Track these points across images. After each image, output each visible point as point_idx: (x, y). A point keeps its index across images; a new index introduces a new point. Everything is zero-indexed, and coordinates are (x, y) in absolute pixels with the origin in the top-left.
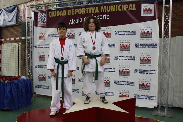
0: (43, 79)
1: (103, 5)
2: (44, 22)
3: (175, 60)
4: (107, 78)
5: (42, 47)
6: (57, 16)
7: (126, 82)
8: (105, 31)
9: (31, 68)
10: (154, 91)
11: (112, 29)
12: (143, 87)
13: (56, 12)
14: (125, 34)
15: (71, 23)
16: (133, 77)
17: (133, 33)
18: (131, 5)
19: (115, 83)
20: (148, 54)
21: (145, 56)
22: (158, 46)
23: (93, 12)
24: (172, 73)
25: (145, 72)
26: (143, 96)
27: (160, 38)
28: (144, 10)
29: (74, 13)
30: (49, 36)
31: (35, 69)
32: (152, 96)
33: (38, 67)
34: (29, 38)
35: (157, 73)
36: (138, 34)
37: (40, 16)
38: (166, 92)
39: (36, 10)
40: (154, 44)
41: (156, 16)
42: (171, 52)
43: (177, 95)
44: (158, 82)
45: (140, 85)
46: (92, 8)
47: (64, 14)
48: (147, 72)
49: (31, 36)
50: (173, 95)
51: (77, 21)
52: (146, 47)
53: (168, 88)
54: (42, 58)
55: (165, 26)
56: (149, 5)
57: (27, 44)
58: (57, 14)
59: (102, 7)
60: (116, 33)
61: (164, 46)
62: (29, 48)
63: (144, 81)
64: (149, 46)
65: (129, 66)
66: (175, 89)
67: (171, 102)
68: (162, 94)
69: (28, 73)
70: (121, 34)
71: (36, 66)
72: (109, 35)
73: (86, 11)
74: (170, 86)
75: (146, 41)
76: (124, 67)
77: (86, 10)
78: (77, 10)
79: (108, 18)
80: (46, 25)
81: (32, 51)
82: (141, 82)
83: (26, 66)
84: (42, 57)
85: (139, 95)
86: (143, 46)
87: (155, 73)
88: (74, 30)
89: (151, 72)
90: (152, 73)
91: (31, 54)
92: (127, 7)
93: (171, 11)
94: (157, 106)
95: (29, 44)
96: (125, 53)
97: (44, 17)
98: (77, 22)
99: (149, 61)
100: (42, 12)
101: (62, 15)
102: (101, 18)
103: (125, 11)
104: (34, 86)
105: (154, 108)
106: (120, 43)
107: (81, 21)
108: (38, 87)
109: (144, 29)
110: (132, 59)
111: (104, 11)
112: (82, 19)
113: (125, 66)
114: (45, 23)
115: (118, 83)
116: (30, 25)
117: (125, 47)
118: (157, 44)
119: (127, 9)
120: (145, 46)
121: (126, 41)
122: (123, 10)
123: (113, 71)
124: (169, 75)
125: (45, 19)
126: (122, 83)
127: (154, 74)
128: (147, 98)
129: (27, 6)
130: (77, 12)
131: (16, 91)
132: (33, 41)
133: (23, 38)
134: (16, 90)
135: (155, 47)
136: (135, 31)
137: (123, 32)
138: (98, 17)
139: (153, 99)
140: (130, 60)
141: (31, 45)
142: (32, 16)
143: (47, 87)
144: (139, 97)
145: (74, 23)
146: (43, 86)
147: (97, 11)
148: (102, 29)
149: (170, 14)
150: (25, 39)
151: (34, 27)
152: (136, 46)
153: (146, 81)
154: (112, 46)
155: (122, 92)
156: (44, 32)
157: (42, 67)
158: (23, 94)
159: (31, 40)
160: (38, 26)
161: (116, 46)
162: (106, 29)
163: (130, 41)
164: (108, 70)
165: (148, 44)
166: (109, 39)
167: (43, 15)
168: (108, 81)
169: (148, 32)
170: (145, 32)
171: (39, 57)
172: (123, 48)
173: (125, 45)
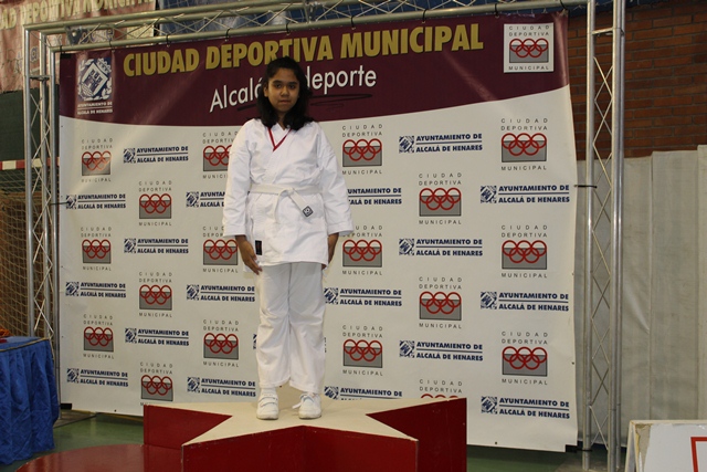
0: (103, 341)
1: (350, 29)
2: (105, 97)
3: (650, 251)
4: (369, 330)
5: (96, 204)
7: (447, 345)
8: (358, 134)
9: (47, 297)
10: (561, 381)
11: (388, 129)
12: (518, 363)
13: (153, 55)
14: (441, 146)
15: (219, 102)
16: (475, 325)
17: (470, 144)
18: (461, 29)
19: (405, 350)
20: (532, 230)
21: (520, 235)
22: (573, 194)
23: (309, 57)
24: (641, 300)
25: (525, 304)
26: (517, 401)
27: (578, 159)
28: (515, 50)
31: (65, 301)
32: (555, 403)
33: (80, 291)
34: (37, 163)
35: (571, 303)
36: (492, 147)
37: (84, 72)
39: (70, 47)
40: (554, 188)
41: (562, 73)
43: (666, 395)
44: (577, 341)
45: (504, 357)
46: (305, 40)
47: (188, 63)
48: (531, 304)
49: (48, 157)
50: (648, 398)
51: (243, 93)
52: (525, 200)
54: (96, 252)
55: (596, 109)
56: (536, 26)
57: (29, 192)
58: (160, 64)
59: (346, 37)
60: (405, 146)
61: (594, 193)
62: (38, 209)
63: (520, 342)
65: (460, 280)
66: (654, 371)
68: (594, 390)
69: (36, 316)
70: (424, 146)
71: (70, 289)
72: (375, 153)
73: (279, 53)
74: (630, 361)
75: (524, 174)
76: (439, 283)
77: (281, 48)
78: (243, 47)
79: (370, 81)
80: (111, 111)
82: (507, 345)
83: (24, 291)
84: (96, 250)
85: (502, 400)
86: (514, 194)
87: (562, 304)
90: (550, 308)
91: (50, 237)
92: (447, 38)
94: (575, 444)
95: (39, 189)
96: (441, 227)
97: (102, 76)
98: (246, 99)
99: (539, 255)
100: (94, 54)
101: (182, 70)
102: (342, 81)
103: (438, 52)
104: (64, 375)
105: (564, 450)
106: (420, 183)
108: (80, 378)
109: (514, 128)
110: (470, 248)
111: (352, 55)
113: (443, 279)
114: (110, 103)
115: (416, 352)
116: (42, 110)
117: (440, 203)
118: (567, 187)
119: (448, 45)
120: (519, 197)
121: (443, 175)
122: (428, 48)
125: (109, 84)
126: (432, 350)
127: (559, 308)
128: (537, 411)
129: (30, 30)
130: (243, 55)
132: (57, 179)
133: (9, 165)
135: (559, 199)
136: (480, 136)
137: (433, 138)
138: (330, 77)
139: (560, 415)
140: (464, 253)
141: (48, 196)
142: (50, 72)
143: (117, 379)
144: (504, 408)
145: (233, 104)
146: (102, 373)
147: (325, 54)
148: (347, 128)
149: (614, 67)
150: (21, 169)
151: (61, 117)
152: (486, 196)
153: (528, 339)
154: (390, 197)
155: (434, 386)
156: (102, 140)
157: (97, 292)
158: (20, 403)
159: (48, 173)
160: (79, 113)
161: (403, 196)
162: (361, 127)
163: (459, 175)
164: (373, 300)
165: (531, 188)
166: (374, 168)
167: (100, 67)
168: (374, 345)
169: (531, 138)
170: (520, 139)
171: (83, 247)
172: (434, 204)
173: (442, 193)
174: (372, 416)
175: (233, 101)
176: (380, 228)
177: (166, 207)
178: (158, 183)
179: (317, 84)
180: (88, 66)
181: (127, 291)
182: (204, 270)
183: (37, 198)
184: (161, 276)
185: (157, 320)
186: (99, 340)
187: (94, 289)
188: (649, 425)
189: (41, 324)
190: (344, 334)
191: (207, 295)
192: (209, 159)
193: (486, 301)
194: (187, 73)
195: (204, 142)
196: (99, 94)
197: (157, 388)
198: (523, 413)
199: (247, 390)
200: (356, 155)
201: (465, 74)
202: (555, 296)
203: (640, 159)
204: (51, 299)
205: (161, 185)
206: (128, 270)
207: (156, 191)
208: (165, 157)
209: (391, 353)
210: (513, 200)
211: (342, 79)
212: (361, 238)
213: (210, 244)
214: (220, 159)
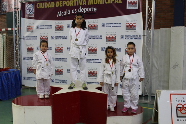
2: (32, 13)
3: (159, 51)
4: (94, 69)
5: (30, 38)
6: (45, 7)
8: (92, 23)
11: (99, 21)
13: (44, 3)
14: (111, 26)
15: (59, 15)
17: (118, 26)
22: (142, 37)
23: (81, 4)
24: (157, 63)
27: (143, 29)
28: (129, 4)
29: (62, 5)
30: (37, 27)
31: (23, 61)
33: (26, 59)
34: (16, 29)
39: (24, 1)
40: (138, 36)
41: (140, 9)
43: (162, 84)
46: (80, 0)
47: (52, 5)
49: (19, 27)
50: (157, 85)
51: (65, 13)
52: (131, 39)
54: (30, 50)
55: (148, 18)
57: (14, 35)
58: (45, 5)
60: (103, 26)
61: (147, 37)
62: (16, 40)
64: (134, 38)
66: (159, 78)
68: (146, 83)
69: (16, 65)
70: (107, 26)
71: (24, 58)
72: (96, 27)
73: (74, 4)
75: (131, 33)
77: (74, 2)
78: (65, 2)
79: (95, 10)
80: (34, 17)
81: (20, 43)
83: (14, 59)
84: (30, 49)
86: (128, 37)
88: (62, 22)
91: (19, 46)
93: (154, 5)
94: (141, 95)
95: (16, 35)
97: (31, 8)
98: (66, 14)
100: (29, 3)
101: (50, 7)
103: (111, 4)
104: (23, 78)
106: (107, 34)
107: (69, 13)
108: (26, 79)
109: (129, 22)
111: (91, 4)
112: (70, 11)
114: (33, 15)
116: (17, 16)
117: (111, 39)
118: (141, 36)
119: (113, 2)
121: (112, 33)
122: (109, 3)
123: (100, 62)
125: (33, 10)
130: (65, 4)
131: (6, 82)
132: (21, 33)
133: (9, 29)
134: (6, 80)
135: (139, 39)
136: (121, 24)
137: (110, 24)
138: (85, 9)
141: (19, 36)
142: (19, 7)
146: (32, 78)
147: (84, 4)
148: (90, 21)
149: (152, 8)
150: (12, 30)
151: (22, 18)
152: (122, 38)
154: (99, 38)
156: (31, 23)
158: (13, 84)
159: (19, 31)
160: (26, 17)
161: (102, 37)
162: (93, 21)
163: (116, 33)
164: (95, 62)
165: (132, 36)
166: (96, 31)
167: (31, 6)
168: (95, 72)
169: (133, 24)
170: (130, 24)
171: (27, 48)
173: (112, 37)
174: (96, 88)
175: (63, 14)
176: (97, 45)
177: (46, 39)
178: (45, 34)
179: (82, 11)
180: (28, 6)
182: (55, 54)
183: (16, 37)
186: (31, 70)
188: (161, 91)
189: (17, 66)
190: (88, 69)
191: (56, 60)
192: (57, 28)
194: (51, 8)
195: (56, 24)
196: (31, 12)
199: (65, 82)
200: (91, 28)
201: (117, 9)
203: (157, 30)
204: (20, 61)
207: (44, 36)
208: (46, 27)
210: (128, 39)
211: (88, 10)
212: (92, 47)
213: (57, 48)
214: (59, 28)
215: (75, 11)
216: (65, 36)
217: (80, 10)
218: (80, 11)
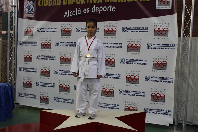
0: (29, 85)
2: (32, 13)
3: (196, 66)
4: (110, 86)
5: (28, 44)
6: (49, 5)
7: (134, 92)
8: (109, 26)
9: (13, 71)
10: (169, 104)
11: (119, 25)
12: (156, 98)
14: (135, 31)
15: (67, 15)
16: (143, 86)
17: (144, 30)
19: (121, 92)
20: (162, 57)
21: (159, 59)
22: (176, 47)
23: (95, 2)
24: (193, 82)
25: (159, 80)
26: (155, 109)
27: (178, 37)
28: (160, 2)
29: (71, 2)
31: (18, 73)
32: (167, 111)
33: (23, 70)
34: (11, 32)
35: (174, 81)
36: (151, 32)
37: (26, 5)
38: (184, 106)
40: (170, 45)
41: (174, 9)
42: (192, 56)
44: (175, 93)
45: (151, 96)
47: (58, 3)
48: (161, 80)
49: (15, 30)
50: (193, 110)
51: (74, 12)
52: (161, 48)
53: (187, 101)
54: (28, 59)
55: (185, 22)
57: (9, 40)
58: (49, 3)
60: (124, 30)
61: (183, 47)
62: (11, 45)
63: (157, 92)
64: (164, 47)
65: (139, 72)
66: (195, 102)
67: (191, 119)
68: (179, 108)
69: (10, 77)
70: (130, 30)
71: (20, 69)
72: (114, 32)
73: (86, 1)
74: (189, 98)
75: (161, 40)
76: (132, 72)
79: (114, 10)
80: (34, 17)
81: (16, 49)
82: (153, 92)
83: (7, 68)
84: (28, 58)
85: (150, 109)
86: (158, 46)
87: (170, 81)
88: (70, 25)
89: (167, 80)
90: (167, 82)
91: (15, 54)
93: (194, 4)
94: (172, 123)
95: (12, 40)
96: (134, 56)
97: (32, 6)
98: (75, 14)
99: (164, 66)
101: (56, 5)
103: (135, 2)
104: (17, 95)
105: (169, 125)
106: (128, 42)
107: (79, 13)
108: (22, 96)
109: (158, 26)
110: (143, 62)
111: (108, 2)
112: (80, 10)
113: (134, 71)
114: (34, 14)
115: (124, 93)
116: (14, 16)
117: (134, 48)
118: (174, 45)
121: (135, 40)
123: (118, 78)
124: (189, 85)
126: (129, 93)
127: (170, 82)
128: (161, 113)
130: (74, 1)
132: (17, 37)
133: (4, 32)
135: (172, 49)
136: (148, 28)
137: (132, 28)
138: (101, 8)
139: (168, 114)
140: (141, 64)
141: (14, 41)
142: (16, 4)
143: (33, 97)
144: (150, 111)
145: (71, 16)
146: (29, 94)
147: (100, 1)
148: (106, 24)
150: (7, 34)
151: (19, 18)
152: (149, 46)
153: (159, 91)
154: (118, 46)
155: (129, 104)
156: (31, 25)
157: (28, 70)
158: (3, 104)
159: (15, 35)
160: (24, 17)
161: (122, 46)
162: (110, 24)
163: (140, 40)
164: (112, 77)
165: (163, 45)
166: (114, 37)
167: (31, 3)
168: (111, 90)
169: (164, 29)
170: (160, 29)
171: (24, 57)
172: (132, 48)
173: (135, 45)
175: (71, 15)
176: (115, 55)
177: (49, 46)
178: (47, 39)
179: (97, 10)
180: (28, 3)
181: (37, 70)
182: (60, 65)
184: (47, 67)
185: (45, 79)
186: (28, 85)
187: (27, 70)
189: (11, 79)
190: (102, 87)
191: (61, 73)
192: (63, 32)
193: (147, 79)
194: (57, 6)
195: (62, 27)
196: (31, 11)
197: (45, 100)
198: (156, 113)
199: (72, 102)
200: (108, 32)
202: (168, 78)
205: (48, 39)
206: (37, 64)
207: (47, 41)
208: (49, 31)
209: (116, 93)
210: (157, 48)
211: (105, 9)
212: (109, 58)
213: (62, 58)
214: (66, 32)
215: (87, 11)
216: (73, 43)
217: (93, 9)
218: (94, 11)
